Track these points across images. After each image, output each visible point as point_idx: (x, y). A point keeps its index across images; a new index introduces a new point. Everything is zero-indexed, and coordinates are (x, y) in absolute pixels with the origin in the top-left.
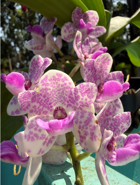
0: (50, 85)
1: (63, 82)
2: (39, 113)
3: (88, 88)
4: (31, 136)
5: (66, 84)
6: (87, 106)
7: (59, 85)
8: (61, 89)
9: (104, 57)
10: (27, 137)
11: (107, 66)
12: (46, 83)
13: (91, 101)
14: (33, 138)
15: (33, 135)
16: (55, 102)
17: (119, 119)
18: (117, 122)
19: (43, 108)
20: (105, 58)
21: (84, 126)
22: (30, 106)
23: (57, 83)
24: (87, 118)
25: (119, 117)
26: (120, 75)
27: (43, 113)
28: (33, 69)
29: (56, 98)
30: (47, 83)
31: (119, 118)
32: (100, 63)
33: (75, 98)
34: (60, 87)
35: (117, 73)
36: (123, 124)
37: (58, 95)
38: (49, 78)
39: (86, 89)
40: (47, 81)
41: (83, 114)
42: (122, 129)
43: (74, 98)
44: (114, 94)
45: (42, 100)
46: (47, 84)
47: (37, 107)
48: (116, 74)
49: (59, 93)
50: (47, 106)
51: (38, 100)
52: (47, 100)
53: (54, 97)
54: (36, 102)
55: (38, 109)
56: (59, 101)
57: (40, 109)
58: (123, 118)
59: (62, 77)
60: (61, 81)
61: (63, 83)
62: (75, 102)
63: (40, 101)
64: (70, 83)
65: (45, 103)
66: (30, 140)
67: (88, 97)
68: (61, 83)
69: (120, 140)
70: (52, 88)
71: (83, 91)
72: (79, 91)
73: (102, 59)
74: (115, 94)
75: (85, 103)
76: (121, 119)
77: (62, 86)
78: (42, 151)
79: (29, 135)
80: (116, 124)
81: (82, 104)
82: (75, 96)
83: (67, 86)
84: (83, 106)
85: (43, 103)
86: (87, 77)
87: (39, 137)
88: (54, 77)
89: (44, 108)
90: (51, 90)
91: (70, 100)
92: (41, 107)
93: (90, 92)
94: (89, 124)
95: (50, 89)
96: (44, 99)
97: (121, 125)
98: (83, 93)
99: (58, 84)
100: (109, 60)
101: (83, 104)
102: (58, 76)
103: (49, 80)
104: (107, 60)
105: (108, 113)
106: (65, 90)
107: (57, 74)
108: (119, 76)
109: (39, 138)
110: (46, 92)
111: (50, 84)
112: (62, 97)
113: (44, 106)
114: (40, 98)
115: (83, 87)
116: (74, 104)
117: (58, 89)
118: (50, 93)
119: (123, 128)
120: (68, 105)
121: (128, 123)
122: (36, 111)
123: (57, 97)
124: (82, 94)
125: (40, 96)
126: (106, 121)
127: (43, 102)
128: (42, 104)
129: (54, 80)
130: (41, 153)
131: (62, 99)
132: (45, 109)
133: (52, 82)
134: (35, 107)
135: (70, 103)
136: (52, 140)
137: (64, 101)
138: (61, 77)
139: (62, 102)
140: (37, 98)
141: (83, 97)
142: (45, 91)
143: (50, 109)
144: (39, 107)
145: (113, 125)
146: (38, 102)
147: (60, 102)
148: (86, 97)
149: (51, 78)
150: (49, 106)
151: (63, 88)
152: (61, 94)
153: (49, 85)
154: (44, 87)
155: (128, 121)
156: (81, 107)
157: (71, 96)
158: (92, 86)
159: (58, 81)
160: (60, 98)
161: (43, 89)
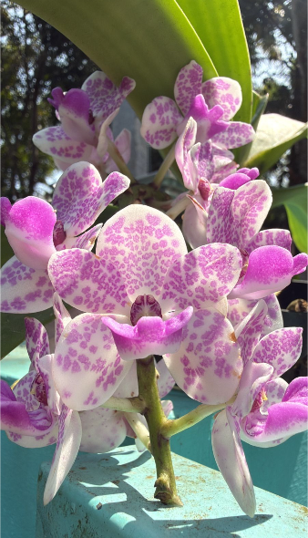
0: (126, 243)
1: (159, 238)
2: (93, 308)
3: (222, 256)
4: (73, 359)
5: (164, 244)
6: (212, 300)
7: (149, 243)
8: (150, 255)
9: (255, 187)
10: (63, 362)
11: (258, 212)
12: (117, 234)
13: (225, 287)
14: (76, 364)
15: (76, 358)
16: (133, 285)
17: (276, 343)
18: (272, 348)
19: (104, 296)
20: (257, 191)
21: (200, 344)
22: (76, 287)
23: (144, 238)
24: (210, 327)
25: (276, 337)
26: (285, 240)
27: (104, 308)
28: (63, 197)
29: (138, 275)
30: (119, 237)
31: (277, 340)
32: (243, 202)
33: (187, 280)
34: (150, 250)
35: (279, 234)
36: (283, 355)
37: (144, 269)
38: (126, 224)
39: (216, 258)
40: (119, 232)
41: (202, 318)
42: (280, 366)
43: (184, 277)
44: (271, 280)
45: (104, 277)
46: (118, 240)
47: (92, 292)
48: (274, 236)
49: (144, 264)
50: (116, 291)
51: (96, 274)
52: (117, 278)
53: (132, 272)
54: (91, 279)
55: (94, 296)
56: (143, 283)
57: (97, 296)
58: (285, 341)
59: (160, 226)
60: (154, 235)
61: (158, 241)
62: (185, 288)
63: (100, 277)
64: (175, 243)
65: (110, 284)
66: (70, 368)
67: (220, 279)
68: (153, 239)
69: (271, 391)
70: (128, 250)
71: (210, 264)
72: (198, 262)
73: (248, 193)
74: (274, 278)
75: (210, 292)
76: (280, 343)
77: (155, 247)
78: (94, 398)
79: (67, 358)
80: (268, 353)
81: (201, 295)
82: (187, 274)
83: (166, 248)
84: (203, 300)
85: (107, 284)
86: (214, 231)
87: (90, 363)
88: (140, 222)
89: (108, 296)
90: (127, 255)
91: (172, 283)
92: (102, 293)
93: (224, 267)
94: (216, 341)
95: (122, 253)
96: (109, 275)
97: (278, 356)
98: (207, 268)
99: (147, 240)
100: (264, 198)
101: (204, 294)
102: (150, 222)
103: (127, 230)
104: (260, 198)
105: (253, 327)
106: (160, 258)
107: (149, 217)
108: (282, 240)
109: (91, 367)
110: (113, 258)
111: (127, 239)
112: (152, 273)
113: (107, 292)
114: (100, 271)
115: (210, 253)
116: (183, 293)
117: (144, 253)
118: (122, 262)
119: (283, 363)
120: (167, 293)
121: (294, 353)
122: (88, 300)
123: (140, 272)
124: (204, 270)
125: (101, 267)
126: (247, 346)
127: (106, 281)
128: (104, 285)
129: (138, 231)
130: (91, 402)
131: (152, 279)
132: (110, 299)
133: (134, 234)
134: (86, 290)
135: (171, 289)
136: (114, 376)
137: (155, 284)
138: (157, 224)
139: (152, 286)
140: (94, 269)
141: (208, 277)
142: (110, 256)
143: (123, 300)
144: (96, 293)
145: (262, 354)
146: (94, 281)
147: (146, 284)
148: (213, 277)
149: (132, 225)
150: (121, 292)
151: (156, 252)
152: (149, 267)
153: (122, 242)
154: (110, 245)
155: (295, 349)
156: (199, 300)
157: (177, 273)
158: (231, 253)
159: (147, 235)
160: (148, 277)
161: (106, 249)
